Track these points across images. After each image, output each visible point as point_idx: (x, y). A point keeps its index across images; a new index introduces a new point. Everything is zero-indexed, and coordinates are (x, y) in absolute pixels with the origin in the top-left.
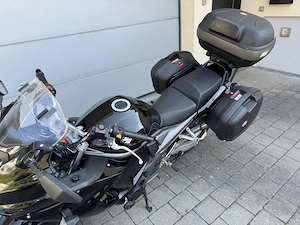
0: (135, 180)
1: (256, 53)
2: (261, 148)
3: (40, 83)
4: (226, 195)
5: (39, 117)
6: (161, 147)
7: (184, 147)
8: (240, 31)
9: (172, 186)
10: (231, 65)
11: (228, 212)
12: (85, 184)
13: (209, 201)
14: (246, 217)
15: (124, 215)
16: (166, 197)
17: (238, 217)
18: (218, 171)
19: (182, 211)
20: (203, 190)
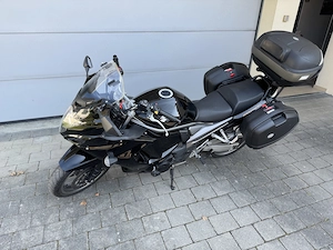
0: (164, 155)
1: (295, 75)
2: (297, 172)
3: (115, 64)
4: (243, 199)
5: (109, 84)
6: (192, 138)
7: (216, 148)
8: (284, 53)
9: (198, 178)
10: (274, 83)
11: (239, 210)
12: (126, 138)
13: (225, 198)
14: (253, 218)
15: (152, 186)
16: (190, 184)
17: (246, 217)
18: (244, 179)
19: (199, 198)
20: (224, 189)
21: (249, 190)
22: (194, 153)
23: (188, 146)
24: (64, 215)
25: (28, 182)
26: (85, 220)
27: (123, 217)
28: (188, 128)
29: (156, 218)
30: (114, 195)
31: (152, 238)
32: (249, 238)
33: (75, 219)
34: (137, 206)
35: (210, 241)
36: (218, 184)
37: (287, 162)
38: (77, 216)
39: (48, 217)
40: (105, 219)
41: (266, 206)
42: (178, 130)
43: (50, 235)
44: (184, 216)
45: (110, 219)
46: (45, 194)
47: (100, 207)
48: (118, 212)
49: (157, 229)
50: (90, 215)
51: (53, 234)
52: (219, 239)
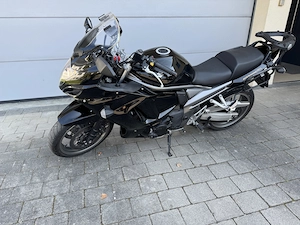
0: (161, 116)
4: (244, 166)
6: (189, 102)
9: (196, 147)
11: (240, 177)
13: (225, 165)
14: (255, 185)
15: (149, 153)
16: (187, 152)
17: (247, 182)
18: (244, 149)
19: (197, 164)
20: (223, 157)
21: (249, 159)
22: (192, 121)
23: (186, 110)
24: (62, 174)
25: (33, 146)
26: (82, 179)
27: (120, 178)
28: (185, 89)
29: (153, 180)
30: (112, 159)
31: (147, 198)
32: (252, 203)
33: (73, 178)
34: (134, 169)
35: (209, 204)
36: (217, 153)
37: (288, 135)
38: (75, 176)
39: (47, 175)
40: (102, 179)
41: (269, 174)
42: (175, 90)
43: (47, 191)
44: (182, 179)
45: (107, 179)
46: (47, 157)
47: (99, 168)
48: (115, 173)
49: (153, 189)
50: (88, 175)
51: (51, 190)
52: (219, 202)
